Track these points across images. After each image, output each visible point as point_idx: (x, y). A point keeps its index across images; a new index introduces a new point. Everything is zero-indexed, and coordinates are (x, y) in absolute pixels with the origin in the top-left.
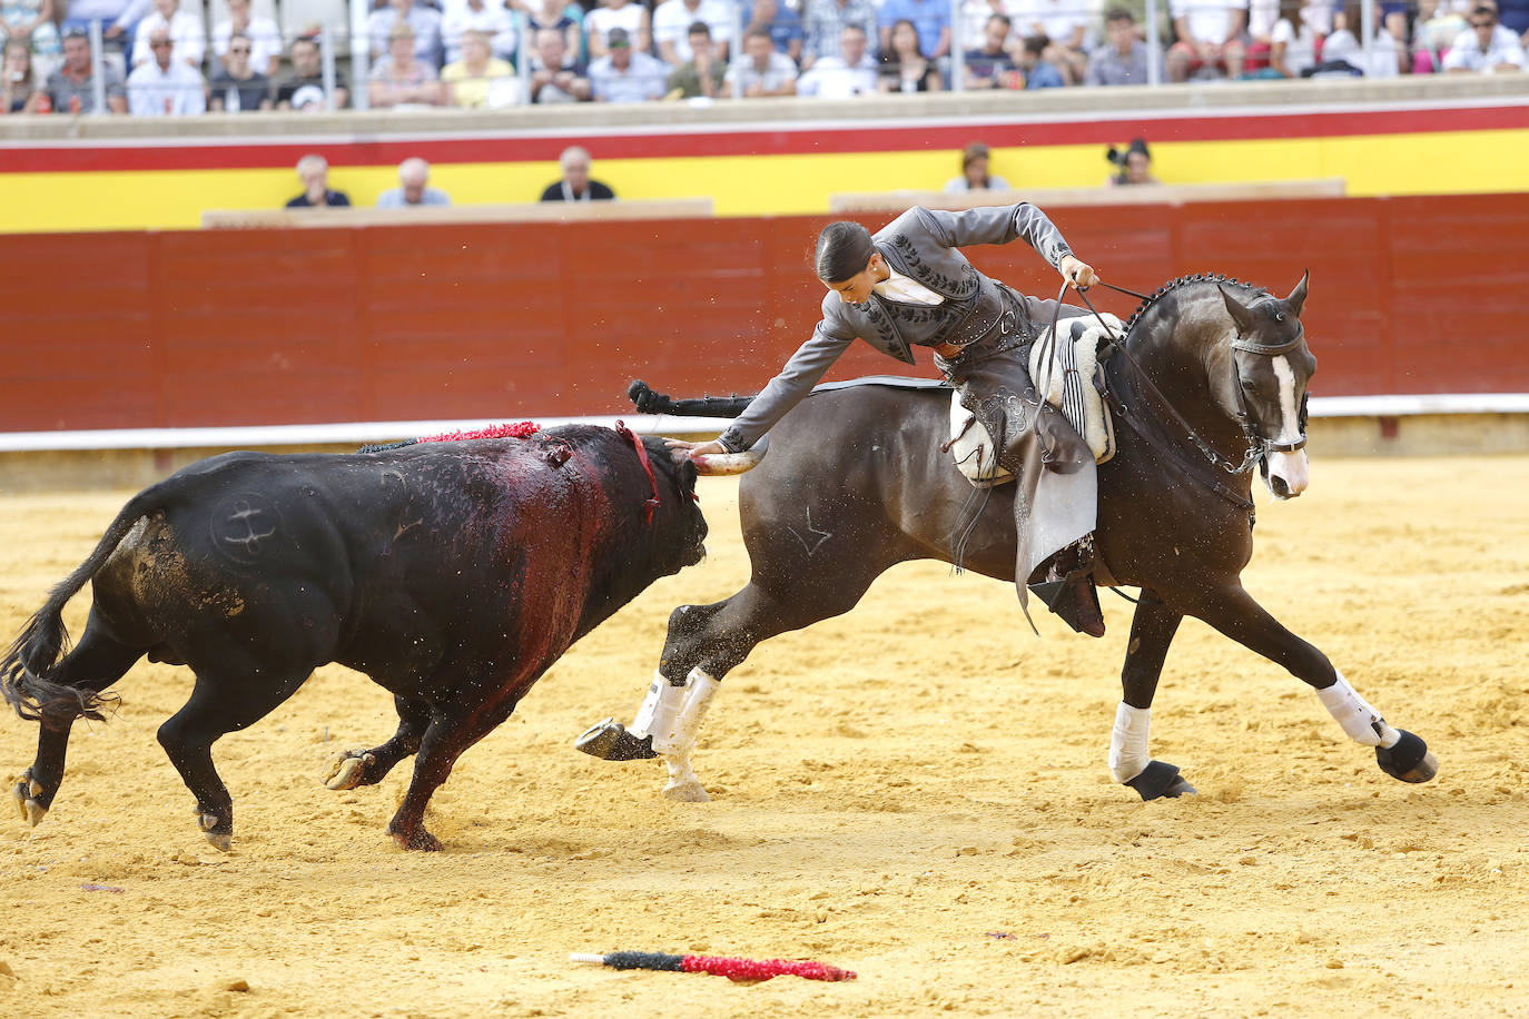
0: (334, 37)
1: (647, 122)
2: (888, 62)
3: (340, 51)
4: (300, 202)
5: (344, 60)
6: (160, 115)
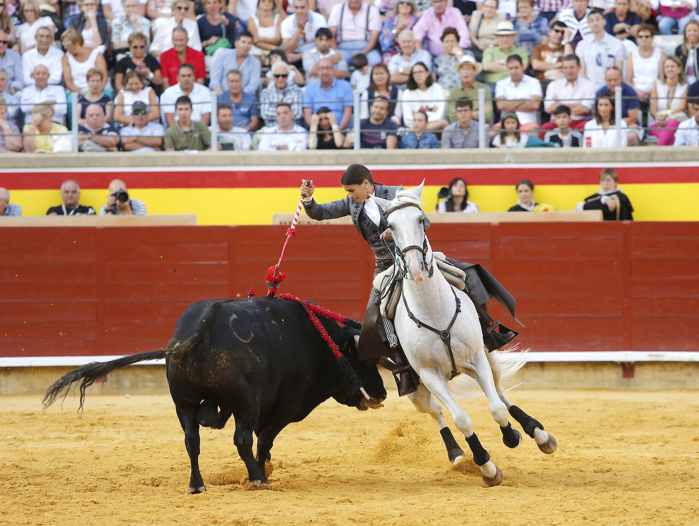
1: (155, 164)
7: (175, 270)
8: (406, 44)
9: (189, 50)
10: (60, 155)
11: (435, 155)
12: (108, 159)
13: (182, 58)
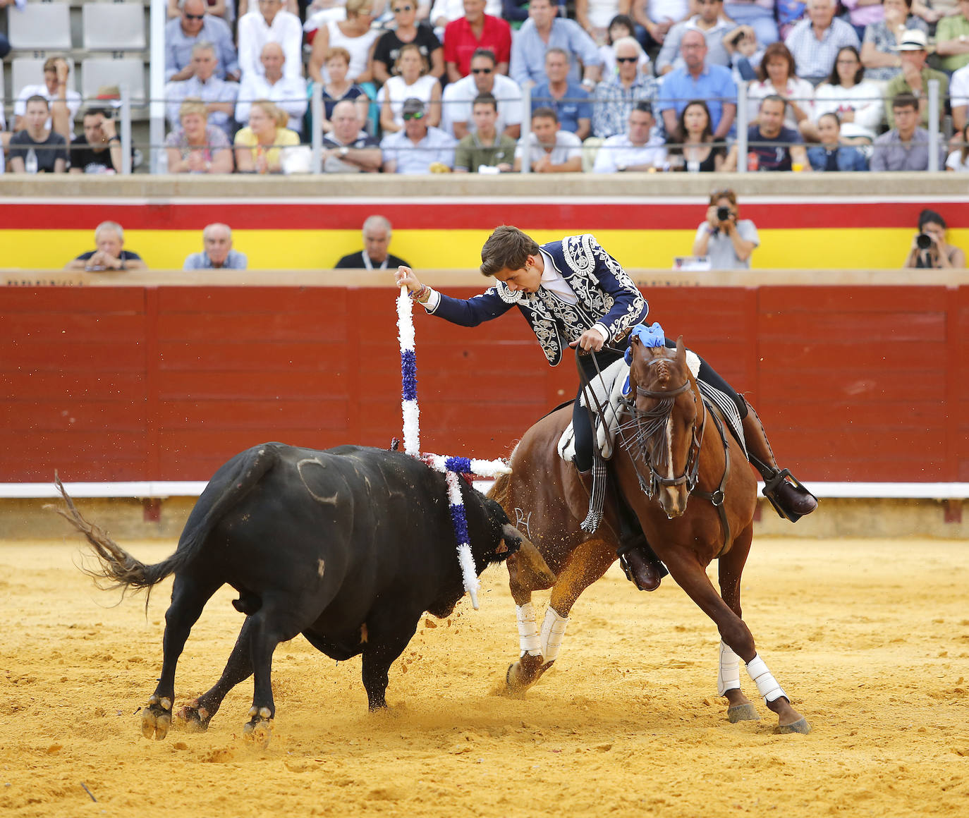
0: (132, 99)
1: (436, 193)
2: (676, 141)
3: (137, 116)
5: (141, 125)
7: (466, 354)
8: (820, 11)
9: (487, 19)
10: (295, 178)
11: (860, 182)
12: (365, 183)
13: (478, 31)
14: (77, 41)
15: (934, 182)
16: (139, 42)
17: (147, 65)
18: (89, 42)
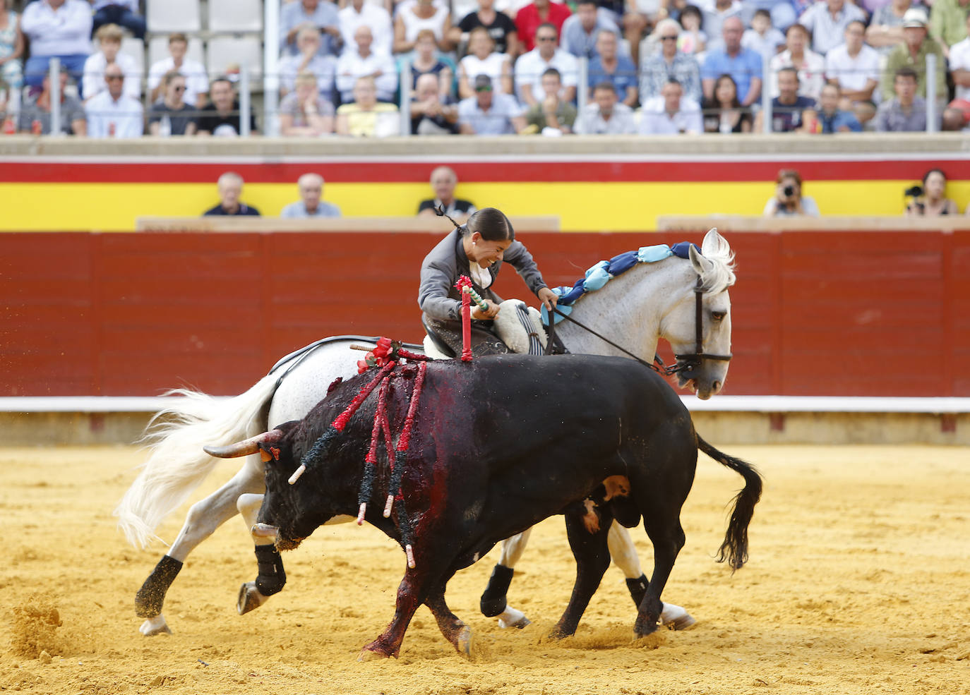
0: (250, 75)
1: (507, 152)
2: (711, 108)
3: (254, 87)
4: (219, 211)
5: (258, 95)
6: (105, 138)
13: (544, 15)
14: (205, 25)
15: (931, 142)
16: (256, 26)
17: (263, 45)
18: (215, 25)
